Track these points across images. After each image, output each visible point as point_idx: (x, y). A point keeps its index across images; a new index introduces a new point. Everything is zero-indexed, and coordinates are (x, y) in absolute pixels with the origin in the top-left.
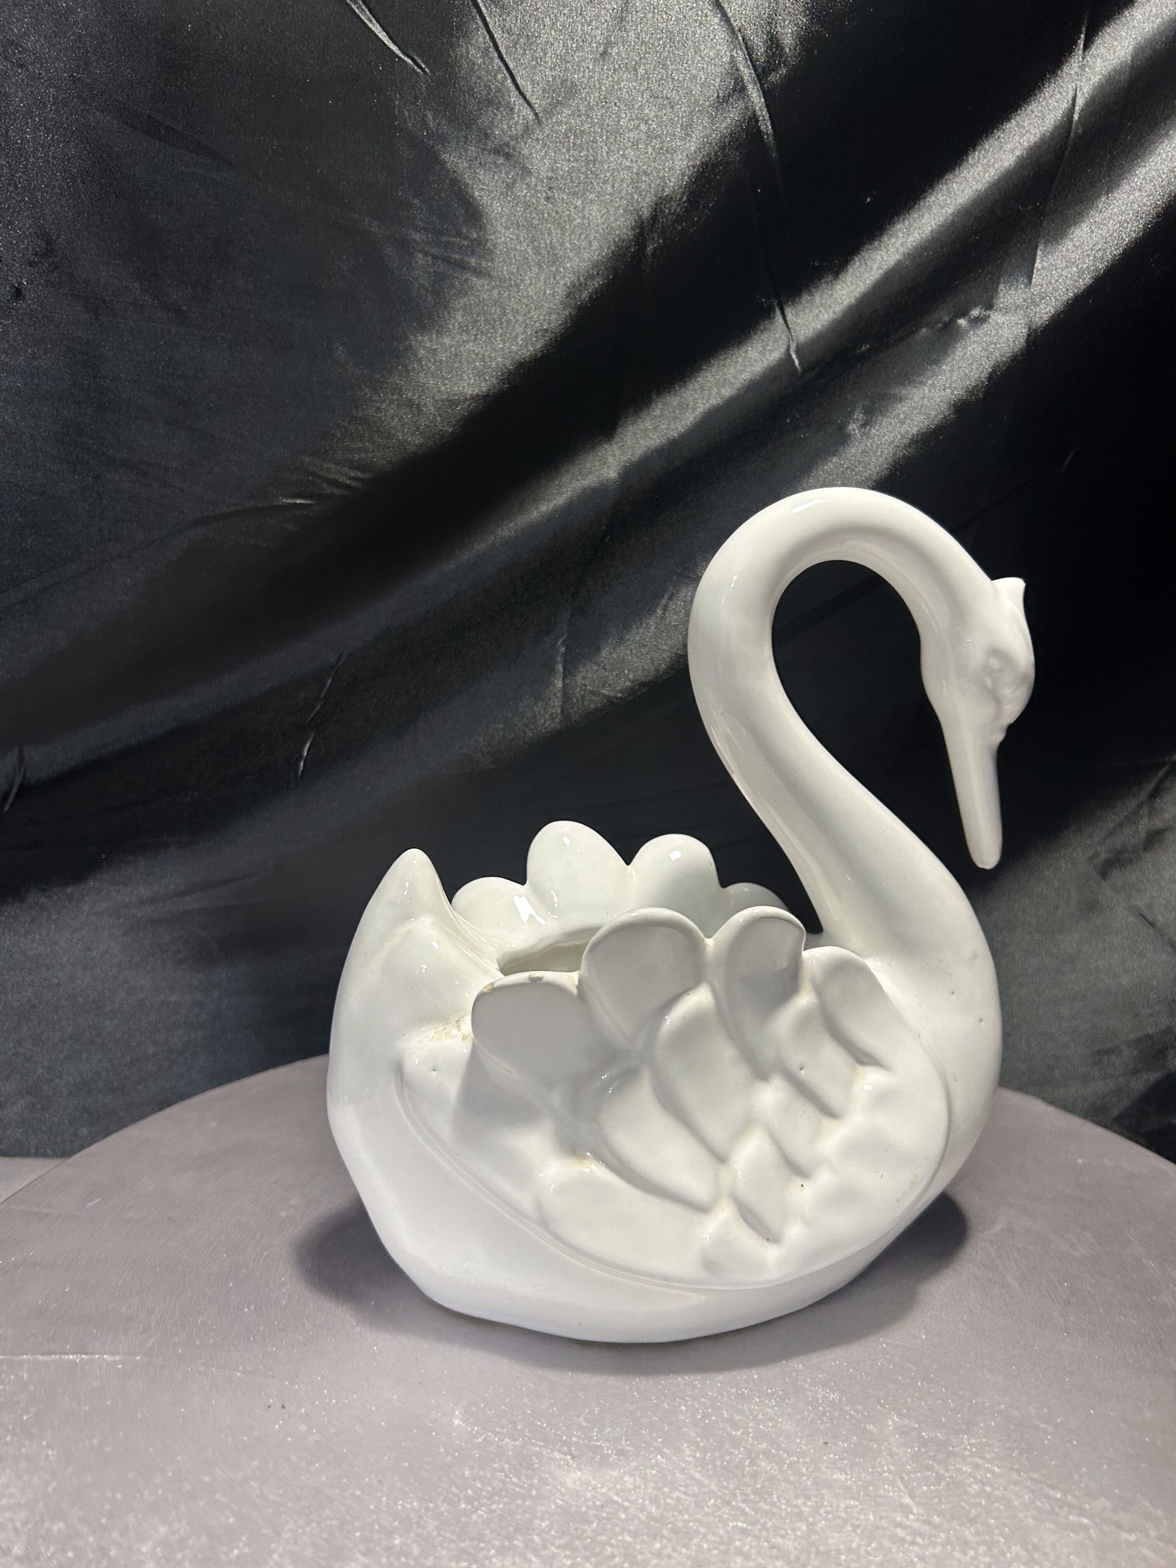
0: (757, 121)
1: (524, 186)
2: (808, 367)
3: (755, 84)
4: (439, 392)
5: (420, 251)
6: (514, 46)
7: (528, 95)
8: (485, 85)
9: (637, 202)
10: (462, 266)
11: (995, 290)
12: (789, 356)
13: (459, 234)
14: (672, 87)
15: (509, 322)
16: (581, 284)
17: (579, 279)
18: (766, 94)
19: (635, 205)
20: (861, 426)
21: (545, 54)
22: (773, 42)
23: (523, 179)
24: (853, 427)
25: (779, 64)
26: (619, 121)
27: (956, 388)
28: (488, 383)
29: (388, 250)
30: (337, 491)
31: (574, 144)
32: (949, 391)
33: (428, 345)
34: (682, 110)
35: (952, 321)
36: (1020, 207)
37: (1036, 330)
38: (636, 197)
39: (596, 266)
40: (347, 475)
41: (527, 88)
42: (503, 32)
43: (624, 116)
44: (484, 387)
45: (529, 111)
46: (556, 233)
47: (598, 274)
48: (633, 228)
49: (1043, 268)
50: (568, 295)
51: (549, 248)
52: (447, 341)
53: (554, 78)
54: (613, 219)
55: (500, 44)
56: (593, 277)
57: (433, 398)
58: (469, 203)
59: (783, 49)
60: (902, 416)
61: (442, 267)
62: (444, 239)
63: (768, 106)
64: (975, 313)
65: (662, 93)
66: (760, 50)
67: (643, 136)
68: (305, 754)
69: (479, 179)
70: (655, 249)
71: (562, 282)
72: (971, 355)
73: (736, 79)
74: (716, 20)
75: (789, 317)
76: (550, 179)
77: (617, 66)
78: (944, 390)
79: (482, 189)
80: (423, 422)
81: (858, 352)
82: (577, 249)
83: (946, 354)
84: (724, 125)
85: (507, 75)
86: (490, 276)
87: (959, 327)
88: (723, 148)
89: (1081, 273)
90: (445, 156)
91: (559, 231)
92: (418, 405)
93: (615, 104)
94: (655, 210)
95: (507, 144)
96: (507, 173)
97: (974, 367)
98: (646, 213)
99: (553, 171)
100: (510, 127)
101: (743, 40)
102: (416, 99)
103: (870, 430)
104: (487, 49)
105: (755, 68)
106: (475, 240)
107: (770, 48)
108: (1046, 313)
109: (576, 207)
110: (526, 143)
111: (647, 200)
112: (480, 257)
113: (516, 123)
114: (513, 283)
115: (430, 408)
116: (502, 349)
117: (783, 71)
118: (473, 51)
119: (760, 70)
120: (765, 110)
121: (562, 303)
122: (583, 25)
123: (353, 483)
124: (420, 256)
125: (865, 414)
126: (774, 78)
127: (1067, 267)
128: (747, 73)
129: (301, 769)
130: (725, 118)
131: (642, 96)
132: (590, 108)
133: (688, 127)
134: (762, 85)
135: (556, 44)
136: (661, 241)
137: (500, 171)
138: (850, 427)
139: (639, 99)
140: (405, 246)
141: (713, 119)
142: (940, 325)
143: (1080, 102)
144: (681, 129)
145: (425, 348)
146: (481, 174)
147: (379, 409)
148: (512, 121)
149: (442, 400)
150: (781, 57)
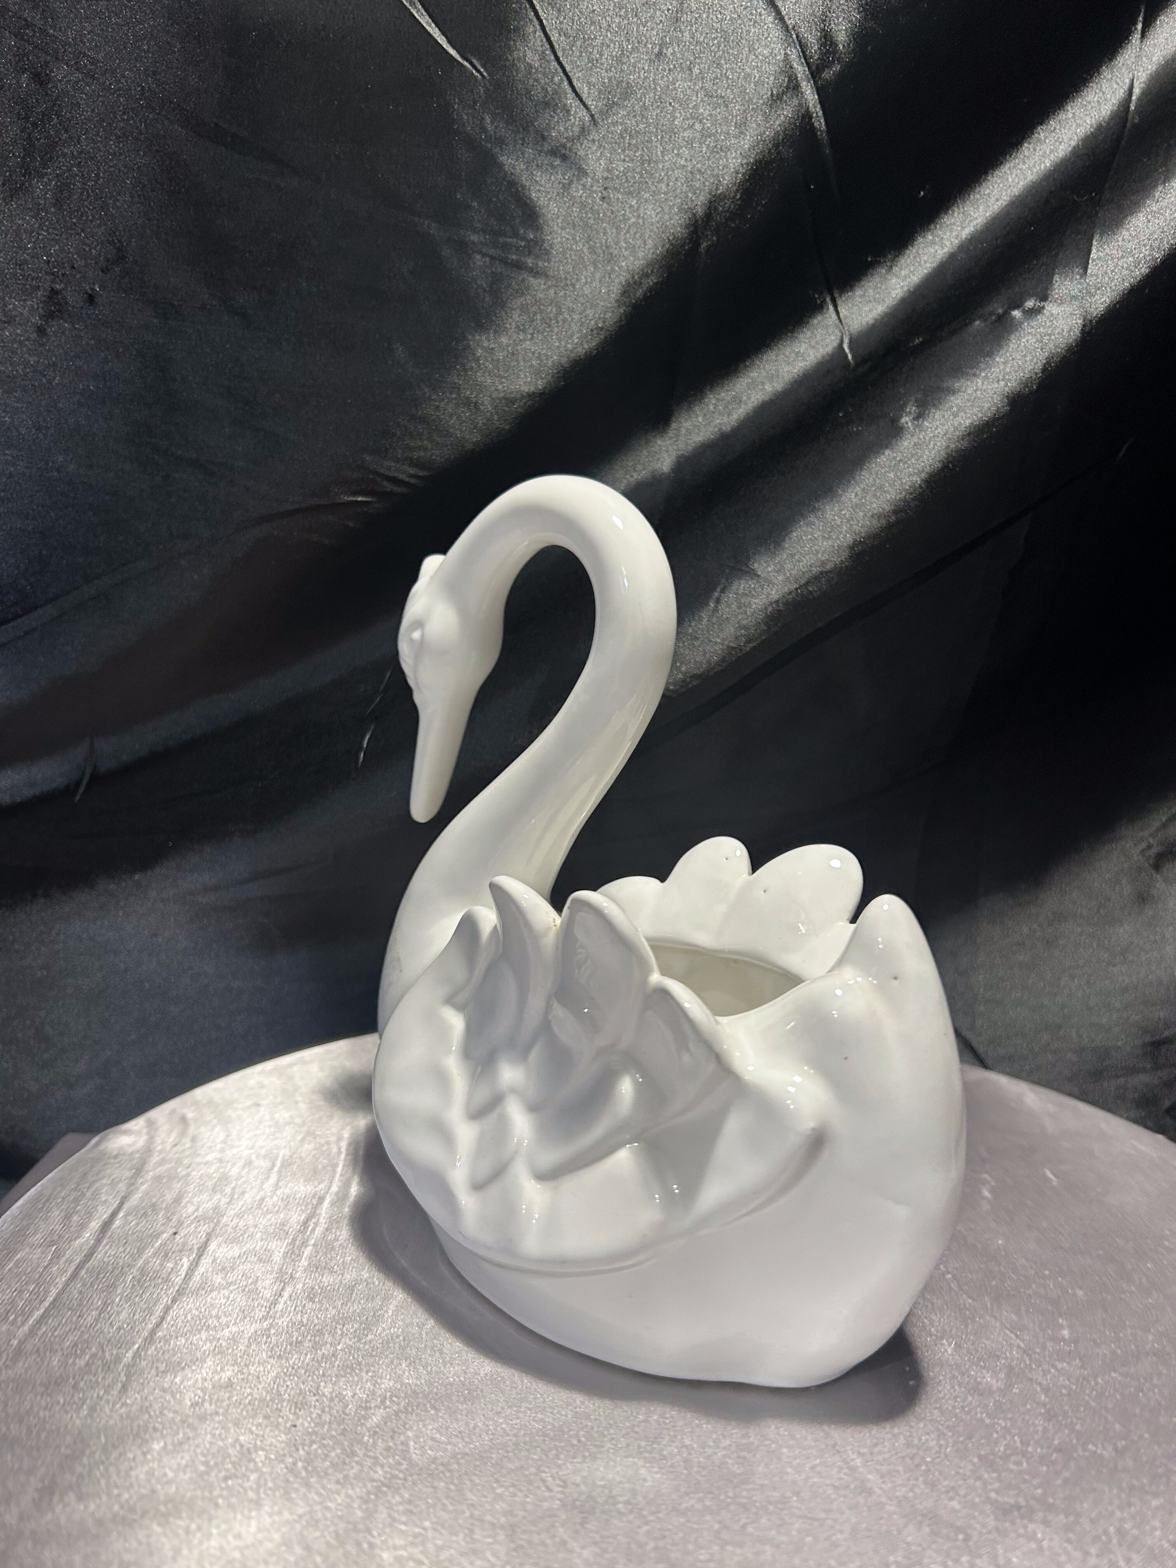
0: (811, 117)
1: (580, 187)
2: (861, 361)
3: (809, 82)
4: (496, 390)
5: (480, 252)
6: (571, 49)
7: (584, 97)
8: (543, 88)
9: (692, 201)
10: (519, 266)
11: (1050, 281)
12: (843, 350)
13: (516, 235)
14: (726, 86)
15: (564, 320)
16: (635, 283)
17: (633, 277)
18: (820, 91)
19: (689, 203)
20: (914, 419)
21: (601, 55)
22: (827, 38)
23: (579, 179)
24: (906, 420)
25: (833, 61)
26: (674, 121)
27: (1010, 380)
28: (545, 381)
29: (447, 252)
30: (397, 489)
31: (629, 144)
32: (1002, 383)
33: (486, 344)
34: (736, 108)
35: (1007, 313)
36: (1075, 197)
37: (1091, 321)
38: (690, 195)
39: (650, 264)
40: (405, 472)
41: (584, 91)
42: (560, 35)
43: (679, 115)
44: (540, 384)
45: (585, 112)
46: (611, 232)
47: (652, 271)
48: (687, 227)
49: (1099, 258)
50: (624, 293)
51: (604, 248)
52: (504, 340)
53: (610, 79)
54: (667, 217)
55: (556, 46)
56: (647, 275)
57: (491, 396)
58: (526, 204)
59: (837, 45)
60: (955, 409)
61: (499, 268)
62: (501, 240)
63: (821, 102)
64: (1030, 304)
65: (716, 91)
66: (814, 48)
67: (698, 135)
68: (365, 746)
69: (536, 181)
70: (709, 247)
71: (617, 281)
72: (1025, 346)
73: (790, 78)
74: (771, 19)
75: (843, 312)
76: (606, 179)
77: (672, 66)
78: (998, 382)
79: (539, 191)
80: (480, 421)
81: (911, 345)
82: (633, 249)
83: (1000, 346)
84: (777, 123)
85: (565, 78)
86: (547, 276)
87: (1013, 318)
88: (777, 146)
89: (1137, 263)
90: (503, 159)
91: (614, 230)
92: (476, 403)
93: (670, 104)
94: (709, 208)
95: (564, 146)
96: (564, 175)
97: (1028, 358)
98: (700, 211)
99: (608, 171)
100: (566, 129)
101: (797, 37)
102: (475, 103)
103: (923, 422)
104: (543, 52)
105: (808, 64)
106: (532, 240)
107: (823, 45)
108: (1102, 304)
109: (631, 206)
110: (582, 144)
111: (702, 198)
112: (537, 257)
113: (573, 125)
114: (569, 282)
115: (487, 405)
116: (558, 347)
117: (837, 68)
118: (529, 54)
119: (814, 68)
120: (819, 106)
121: (617, 301)
122: (638, 26)
123: (412, 481)
124: (478, 257)
125: (917, 406)
126: (828, 74)
127: (1123, 257)
128: (801, 70)
129: (361, 760)
130: (779, 115)
131: (697, 96)
132: (645, 108)
133: (742, 126)
134: (815, 83)
135: (612, 45)
136: (715, 238)
137: (557, 172)
138: (903, 420)
139: (694, 98)
140: (462, 247)
141: (766, 118)
142: (994, 318)
143: (1137, 91)
144: (736, 127)
145: (483, 348)
146: (538, 175)
147: (437, 407)
148: (569, 123)
149: (499, 398)
150: (835, 52)
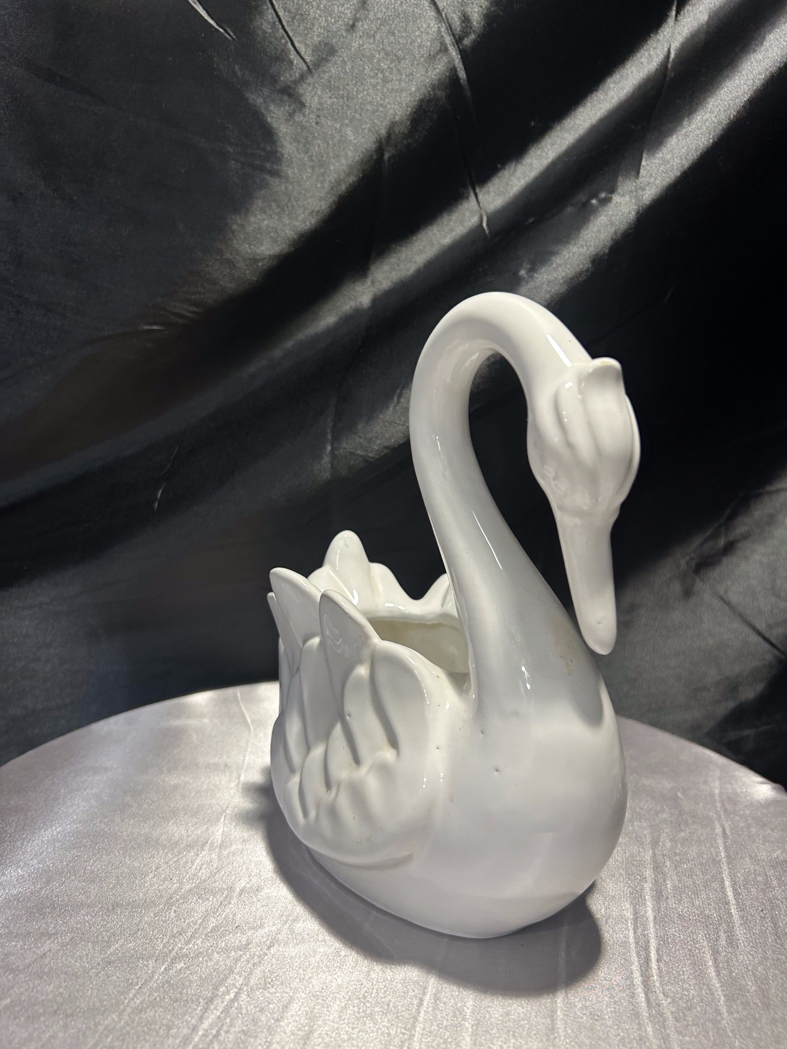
0: (456, 71)
1: (301, 115)
2: (495, 234)
3: (454, 46)
4: (247, 253)
5: (234, 159)
6: (293, 21)
7: (303, 54)
8: (274, 48)
9: (377, 125)
10: (261, 169)
11: (616, 181)
12: (483, 227)
13: (258, 147)
14: (398, 48)
15: (293, 206)
16: (340, 181)
17: (339, 177)
18: (462, 53)
19: (376, 127)
20: (528, 272)
21: (313, 26)
22: (466, 18)
23: (301, 110)
24: (522, 273)
25: (470, 32)
26: (364, 71)
28: (280, 247)
29: (212, 158)
30: (180, 321)
31: (334, 86)
33: (239, 222)
35: (588, 201)
36: (633, 126)
37: (642, 207)
38: (377, 122)
39: (350, 167)
40: (187, 310)
41: (302, 50)
42: (285, 11)
43: (367, 67)
44: (277, 250)
45: (303, 64)
46: (323, 146)
47: (352, 173)
48: (375, 142)
49: (647, 165)
50: (332, 188)
51: (319, 157)
52: (252, 219)
53: (320, 43)
54: (361, 137)
55: (283, 19)
56: (348, 176)
57: (243, 258)
58: (265, 126)
59: (472, 23)
60: (554, 266)
61: (247, 170)
62: (248, 151)
63: (463, 60)
64: (603, 195)
65: (392, 52)
66: (457, 24)
67: (380, 81)
68: (158, 497)
69: (271, 111)
70: (390, 156)
71: (328, 180)
72: (600, 223)
73: (441, 43)
74: (427, 4)
75: (482, 202)
76: (318, 110)
77: (361, 34)
78: (583, 247)
79: (273, 117)
80: (237, 275)
81: (526, 223)
82: (338, 158)
83: (584, 223)
84: (434, 73)
85: (288, 40)
86: (280, 176)
87: (592, 205)
88: (433, 89)
89: (672, 169)
90: (248, 95)
91: (325, 145)
92: (233, 263)
93: (361, 60)
94: (389, 131)
95: (289, 87)
96: (290, 106)
97: (602, 232)
98: (383, 132)
99: (320, 104)
100: (291, 76)
101: (446, 16)
102: (228, 57)
103: (534, 274)
104: (274, 23)
105: (453, 34)
106: (269, 151)
107: (463, 22)
108: (650, 196)
109: (336, 129)
110: (301, 86)
111: (384, 124)
112: (273, 163)
113: (295, 73)
114: (295, 180)
115: (241, 265)
116: (289, 224)
117: (473, 37)
118: (265, 24)
119: (457, 37)
120: (461, 63)
121: (328, 193)
122: (338, 6)
123: (190, 315)
124: (233, 162)
125: (530, 264)
126: (467, 42)
127: (662, 164)
128: (448, 39)
129: (156, 506)
130: (435, 69)
131: (379, 55)
132: (344, 62)
133: (410, 75)
134: (458, 47)
135: (321, 19)
136: (394, 151)
137: (285, 105)
139: (377, 56)
140: (222, 156)
141: (426, 70)
142: (580, 205)
143: (672, 56)
145: (237, 224)
146: (272, 107)
147: (207, 265)
148: (292, 72)
149: (250, 259)
150: (471, 28)
